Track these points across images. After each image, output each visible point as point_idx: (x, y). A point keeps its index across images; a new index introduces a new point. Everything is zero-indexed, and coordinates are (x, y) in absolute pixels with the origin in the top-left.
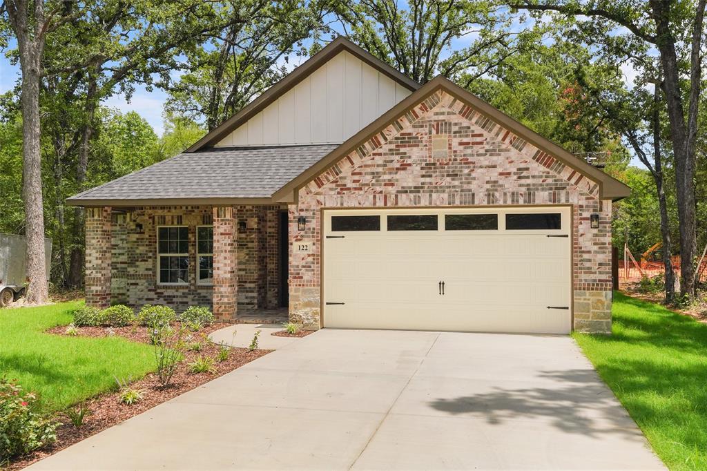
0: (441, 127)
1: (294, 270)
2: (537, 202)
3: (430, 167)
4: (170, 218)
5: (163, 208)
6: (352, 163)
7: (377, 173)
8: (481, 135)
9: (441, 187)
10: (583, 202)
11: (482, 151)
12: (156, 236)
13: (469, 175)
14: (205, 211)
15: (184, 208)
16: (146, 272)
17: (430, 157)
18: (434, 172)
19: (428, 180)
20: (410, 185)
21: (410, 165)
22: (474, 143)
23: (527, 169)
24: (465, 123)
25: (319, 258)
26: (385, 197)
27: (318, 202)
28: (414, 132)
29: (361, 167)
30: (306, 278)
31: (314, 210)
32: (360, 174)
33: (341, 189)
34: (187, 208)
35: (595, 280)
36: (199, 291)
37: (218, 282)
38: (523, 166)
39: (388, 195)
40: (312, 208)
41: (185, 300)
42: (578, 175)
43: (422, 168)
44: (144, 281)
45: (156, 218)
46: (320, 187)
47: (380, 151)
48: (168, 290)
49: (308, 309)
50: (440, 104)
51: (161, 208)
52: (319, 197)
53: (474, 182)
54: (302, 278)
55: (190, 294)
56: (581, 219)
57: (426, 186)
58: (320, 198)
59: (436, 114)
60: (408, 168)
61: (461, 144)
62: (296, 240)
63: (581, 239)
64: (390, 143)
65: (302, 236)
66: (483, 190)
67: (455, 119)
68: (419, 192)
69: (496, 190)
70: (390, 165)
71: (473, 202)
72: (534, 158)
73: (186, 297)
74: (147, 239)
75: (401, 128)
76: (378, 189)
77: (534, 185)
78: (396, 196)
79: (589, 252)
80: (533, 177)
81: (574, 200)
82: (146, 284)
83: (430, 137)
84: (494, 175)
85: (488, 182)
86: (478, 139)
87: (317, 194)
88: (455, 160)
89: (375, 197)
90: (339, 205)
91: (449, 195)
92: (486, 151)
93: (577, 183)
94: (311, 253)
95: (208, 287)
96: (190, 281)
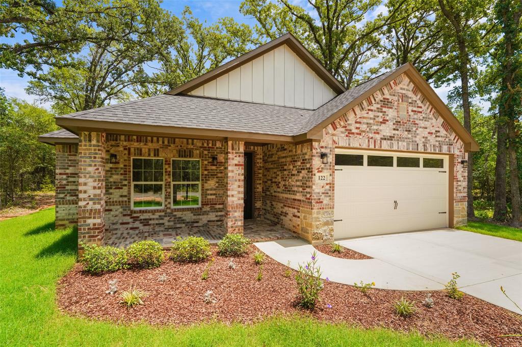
0: (404, 97)
1: (317, 196)
2: (443, 152)
3: (398, 123)
4: (147, 150)
6: (356, 114)
7: (370, 124)
8: (421, 107)
9: (403, 138)
10: (459, 153)
11: (421, 118)
12: (130, 166)
13: (416, 132)
14: (181, 146)
15: (161, 142)
16: (121, 199)
17: (398, 117)
18: (400, 127)
19: (396, 132)
20: (388, 134)
21: (387, 121)
22: (418, 112)
23: (439, 132)
24: (414, 98)
25: (332, 185)
27: (334, 141)
28: (390, 98)
29: (361, 118)
30: (325, 202)
31: (331, 148)
32: (360, 123)
33: (349, 133)
35: (462, 197)
36: (175, 213)
37: (232, 208)
38: (437, 129)
39: (376, 141)
40: (330, 146)
41: (161, 221)
42: (457, 137)
43: (394, 124)
44: (119, 207)
45: (132, 150)
46: (335, 130)
47: (372, 108)
48: (144, 214)
49: (326, 228)
50: (403, 83)
51: (137, 141)
53: (418, 137)
54: (322, 202)
55: (166, 216)
56: (458, 163)
57: (396, 137)
58: (335, 138)
59: (401, 89)
60: (387, 122)
61: (412, 111)
62: (318, 172)
63: (457, 174)
64: (378, 103)
65: (322, 168)
66: (421, 142)
68: (392, 140)
69: (427, 143)
70: (377, 119)
71: (418, 150)
72: (442, 125)
73: (163, 219)
74: (121, 168)
75: (384, 94)
76: (371, 135)
77: (442, 141)
78: (381, 141)
79: (460, 181)
80: (441, 137)
81: (457, 152)
82: (121, 210)
83: (398, 104)
84: (425, 133)
85: (423, 137)
86: (420, 110)
87: (333, 135)
88: (410, 121)
89: (369, 141)
90: (347, 145)
91: (407, 144)
92: (423, 118)
93: (456, 142)
94: (328, 182)
95: (183, 210)
96: (166, 206)
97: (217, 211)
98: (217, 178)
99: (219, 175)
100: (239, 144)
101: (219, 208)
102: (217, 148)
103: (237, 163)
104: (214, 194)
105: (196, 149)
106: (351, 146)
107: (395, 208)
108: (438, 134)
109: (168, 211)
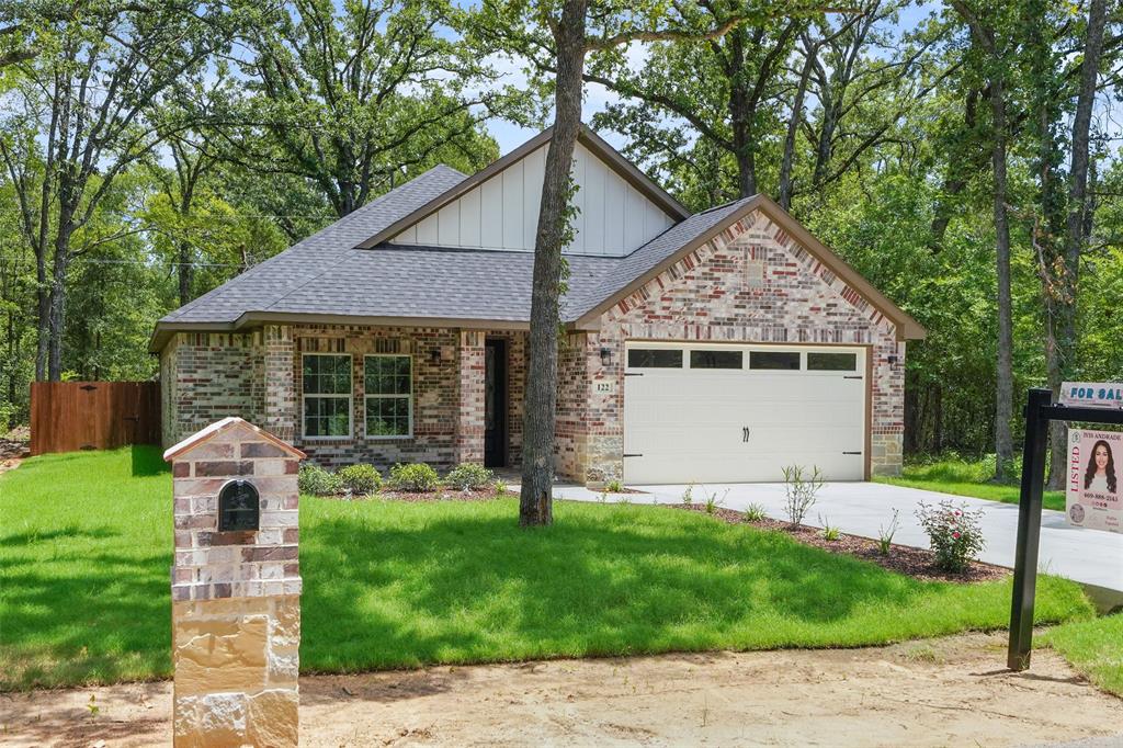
0: (757, 251)
1: (594, 415)
2: (845, 341)
3: (744, 296)
4: (326, 341)
5: (313, 326)
6: (662, 287)
7: (689, 300)
8: (794, 265)
9: (754, 320)
10: (882, 344)
11: (795, 283)
12: (301, 367)
13: (782, 308)
14: (380, 334)
15: (347, 328)
17: (745, 285)
18: (749, 303)
19: (741, 311)
20: (723, 316)
21: (723, 293)
22: (788, 273)
23: (835, 305)
24: (780, 250)
25: (620, 399)
26: (698, 329)
27: (623, 331)
28: (729, 254)
29: (672, 291)
30: (607, 424)
31: (618, 341)
32: (671, 299)
33: (649, 317)
34: (351, 328)
35: (890, 424)
36: (370, 447)
37: (467, 432)
38: (831, 301)
39: (701, 327)
40: (616, 338)
41: (349, 460)
42: (879, 314)
43: (736, 298)
45: (304, 341)
46: (625, 313)
47: (693, 274)
48: (323, 447)
49: (609, 463)
50: (755, 226)
51: (311, 328)
52: (624, 325)
53: (787, 316)
54: (602, 424)
55: (356, 452)
56: (881, 360)
57: (740, 319)
58: (626, 326)
59: (752, 236)
60: (722, 296)
61: (775, 273)
62: (596, 378)
63: (879, 381)
64: (704, 265)
65: (603, 373)
66: (795, 325)
67: (771, 244)
68: (732, 324)
69: (807, 327)
70: (703, 292)
71: (786, 339)
72: (842, 294)
73: (351, 456)
75: (716, 249)
76: (690, 319)
77: (841, 323)
78: (709, 328)
79: (886, 395)
80: (841, 314)
81: (877, 341)
83: (746, 263)
84: (805, 310)
85: (799, 317)
86: (792, 269)
87: (622, 321)
88: (769, 290)
89: (686, 328)
90: (647, 337)
91: (763, 330)
92: (800, 283)
93: (877, 323)
94: (614, 394)
95: (384, 442)
96: (356, 434)
97: (440, 446)
98: (441, 387)
99: (444, 383)
100: (477, 335)
101: (444, 441)
102: (440, 335)
103: (474, 364)
104: (436, 416)
105: (405, 338)
106: (654, 336)
107: (746, 439)
108: (833, 310)
109: (360, 442)
